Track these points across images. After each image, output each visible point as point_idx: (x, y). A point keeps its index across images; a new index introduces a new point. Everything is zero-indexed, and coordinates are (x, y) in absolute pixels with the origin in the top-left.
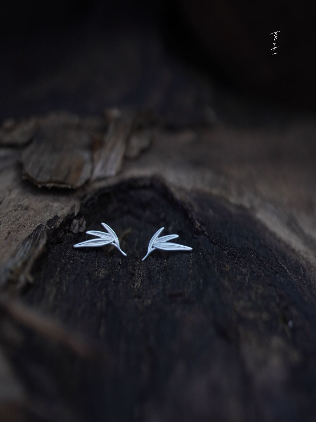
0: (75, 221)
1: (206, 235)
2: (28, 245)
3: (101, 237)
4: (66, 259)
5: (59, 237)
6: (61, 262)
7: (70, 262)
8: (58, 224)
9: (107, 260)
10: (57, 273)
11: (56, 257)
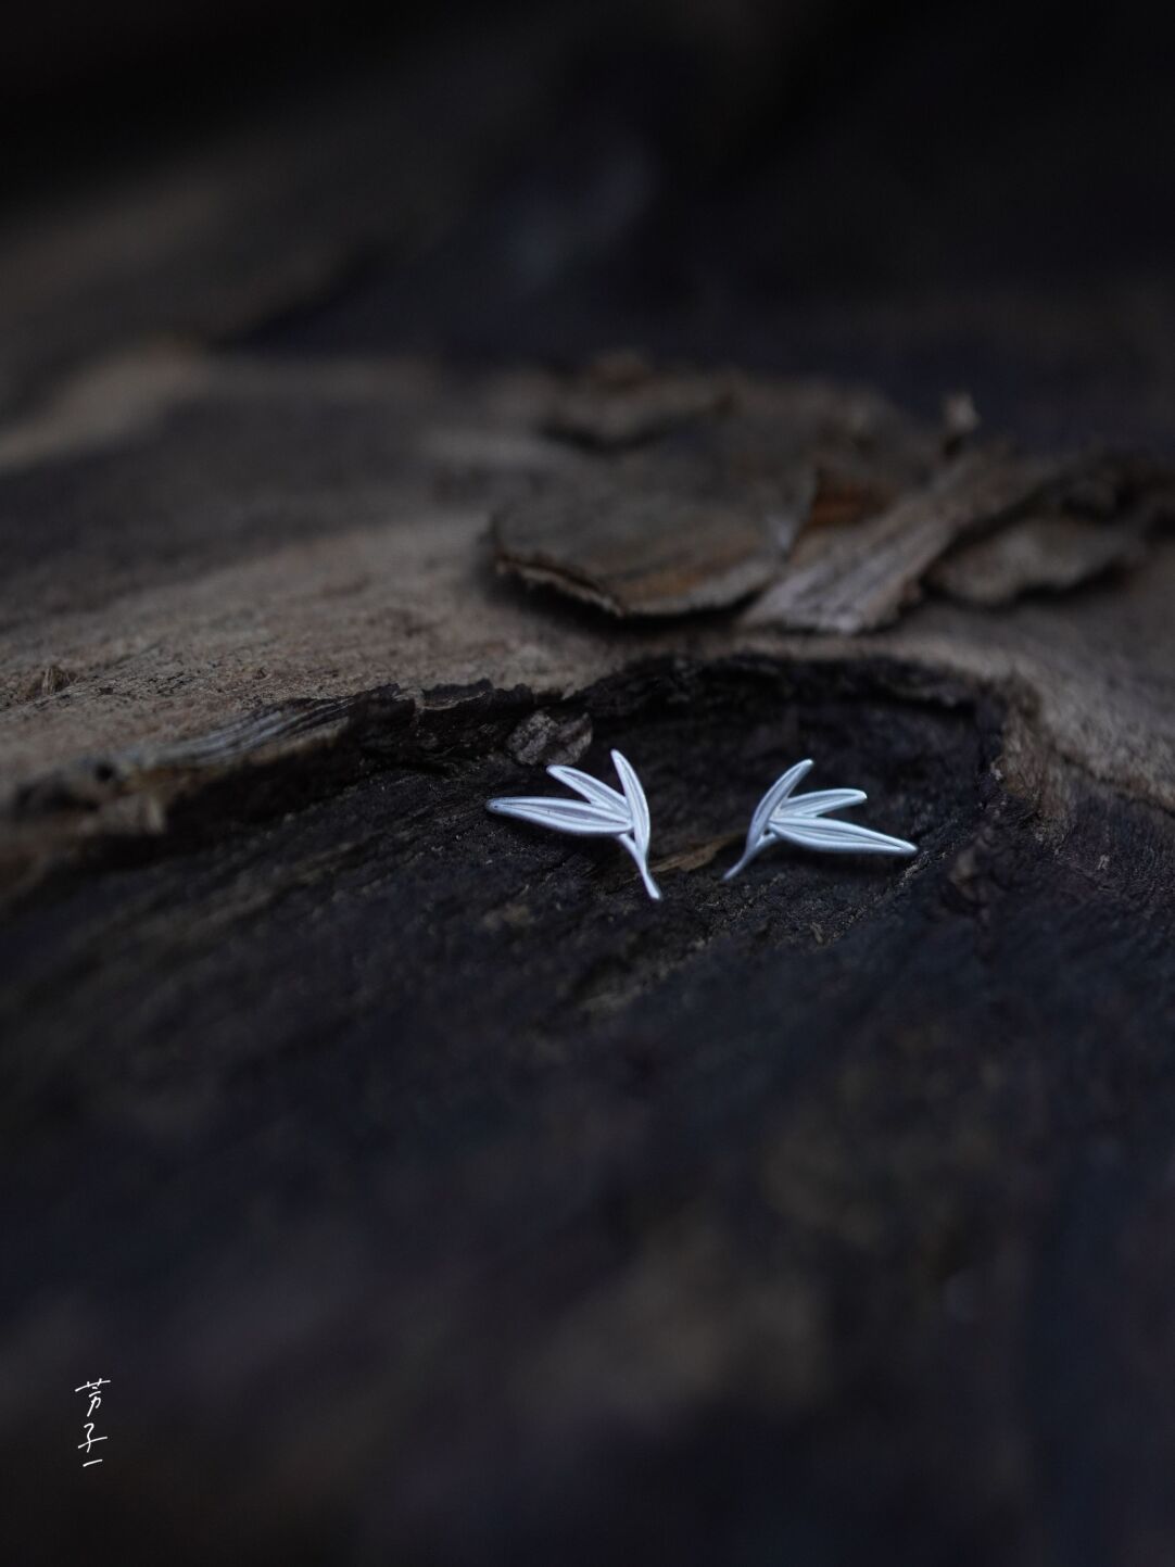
0: (539, 719)
2: (271, 725)
4: (420, 833)
5: (423, 744)
6: (381, 831)
7: (433, 848)
8: (451, 703)
9: (580, 892)
10: (323, 856)
11: (373, 808)
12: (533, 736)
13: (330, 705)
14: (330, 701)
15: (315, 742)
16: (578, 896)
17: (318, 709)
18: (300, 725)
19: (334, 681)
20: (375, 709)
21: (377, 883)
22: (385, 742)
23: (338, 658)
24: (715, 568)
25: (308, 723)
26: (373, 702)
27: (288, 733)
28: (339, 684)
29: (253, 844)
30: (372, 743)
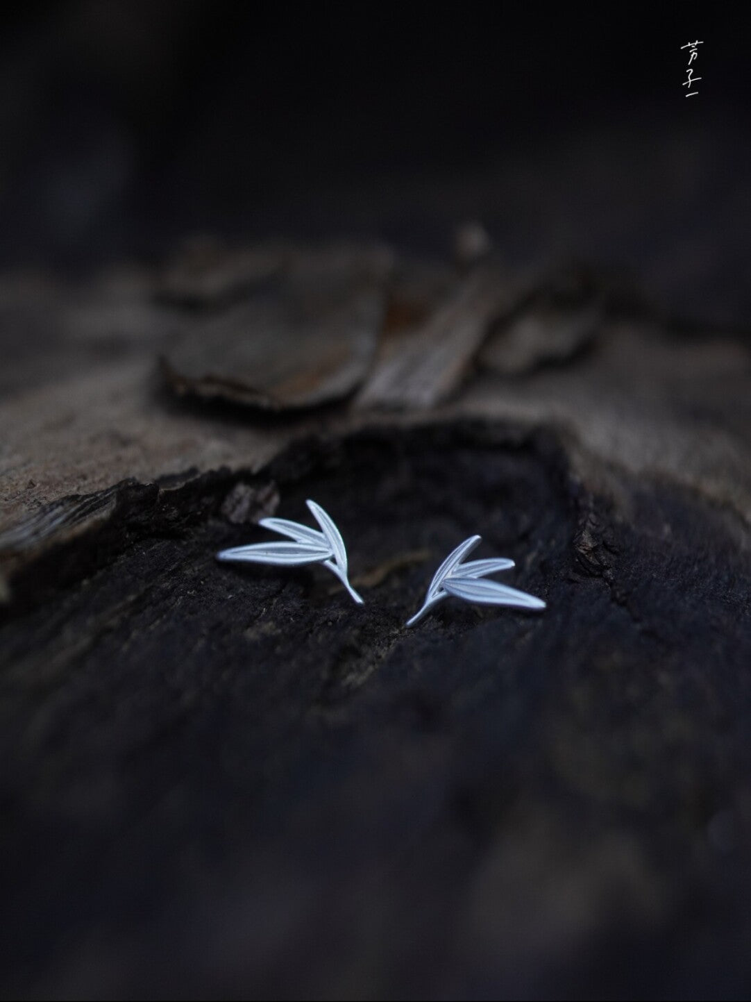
0: (241, 489)
1: (607, 580)
2: (58, 516)
3: (299, 541)
4: (176, 582)
5: (167, 517)
6: (151, 584)
7: (188, 592)
8: (179, 485)
9: (302, 607)
10: (120, 605)
11: (142, 568)
12: (239, 501)
13: (92, 498)
14: (92, 495)
15: (96, 523)
16: (302, 611)
17: (85, 501)
18: (78, 514)
19: (86, 482)
20: (133, 493)
21: (158, 622)
22: (142, 518)
23: (83, 466)
24: (326, 370)
25: (82, 512)
26: (129, 488)
27: (70, 521)
28: (90, 484)
29: (66, 604)
30: (133, 519)
